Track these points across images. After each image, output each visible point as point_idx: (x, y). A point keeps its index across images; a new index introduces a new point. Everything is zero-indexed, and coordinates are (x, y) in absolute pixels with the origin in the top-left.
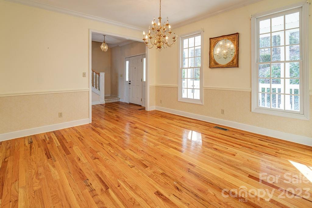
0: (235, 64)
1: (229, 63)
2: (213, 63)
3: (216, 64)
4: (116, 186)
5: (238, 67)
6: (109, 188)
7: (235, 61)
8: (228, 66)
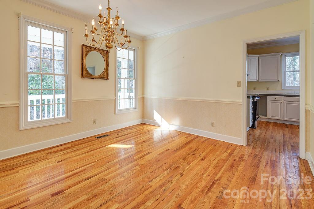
0: (105, 76)
1: (101, 75)
2: (86, 73)
3: (89, 74)
4: (210, 177)
5: (108, 79)
6: (215, 180)
7: (105, 74)
8: (100, 78)
